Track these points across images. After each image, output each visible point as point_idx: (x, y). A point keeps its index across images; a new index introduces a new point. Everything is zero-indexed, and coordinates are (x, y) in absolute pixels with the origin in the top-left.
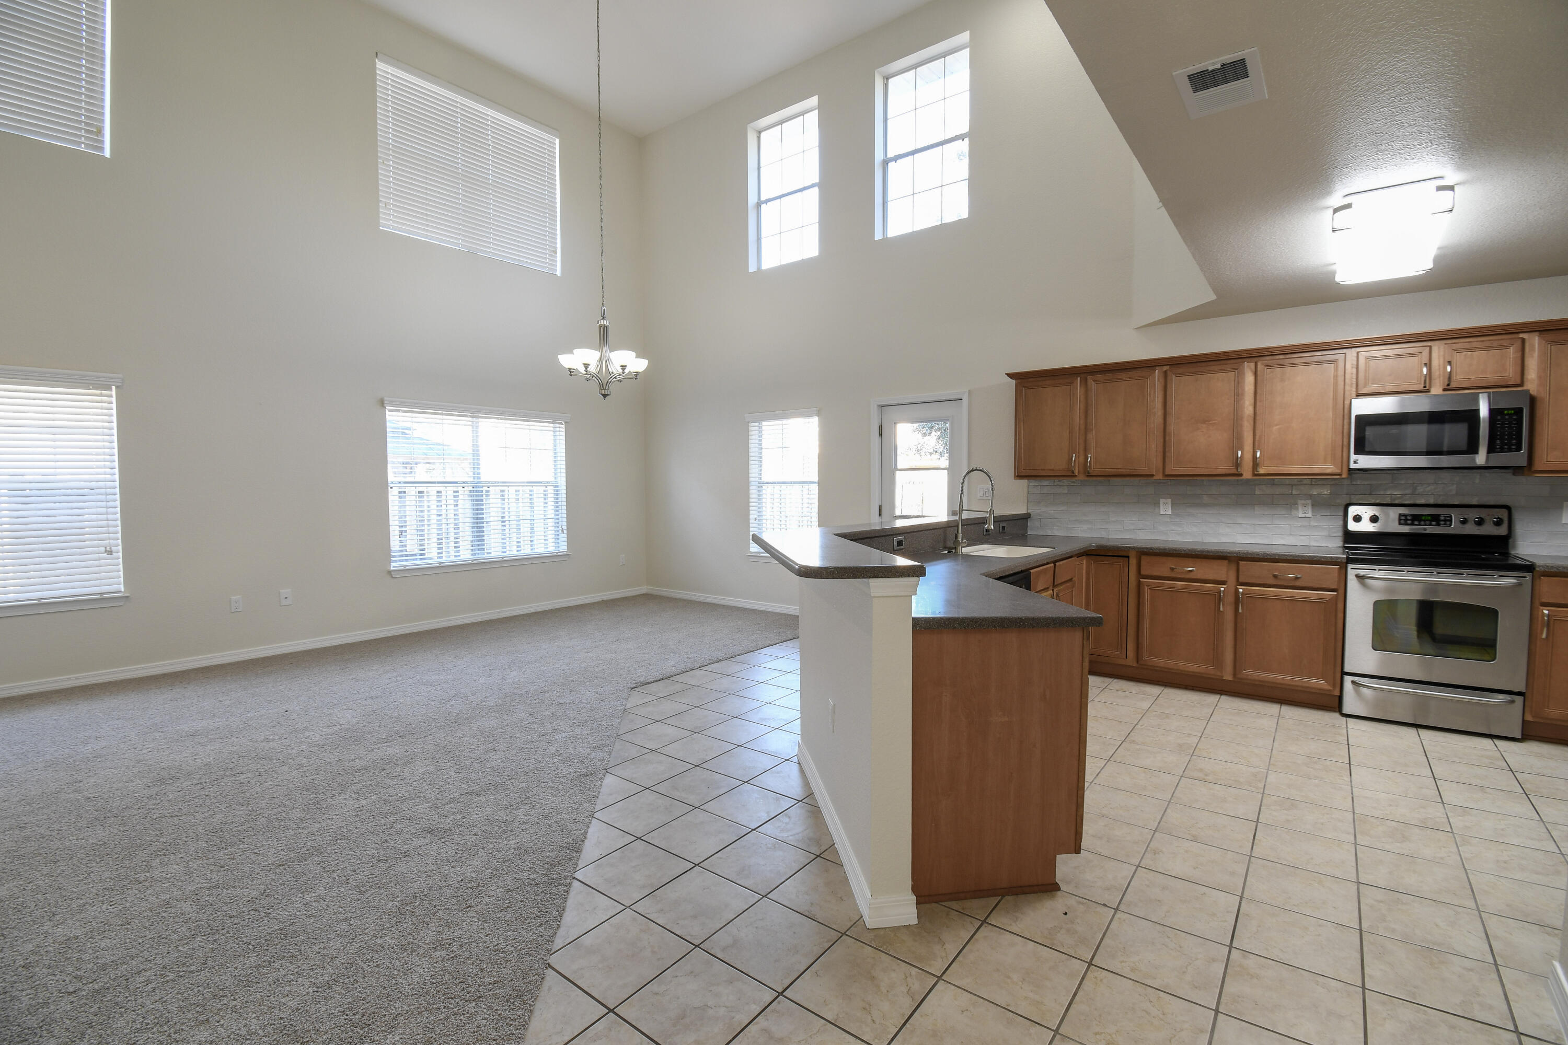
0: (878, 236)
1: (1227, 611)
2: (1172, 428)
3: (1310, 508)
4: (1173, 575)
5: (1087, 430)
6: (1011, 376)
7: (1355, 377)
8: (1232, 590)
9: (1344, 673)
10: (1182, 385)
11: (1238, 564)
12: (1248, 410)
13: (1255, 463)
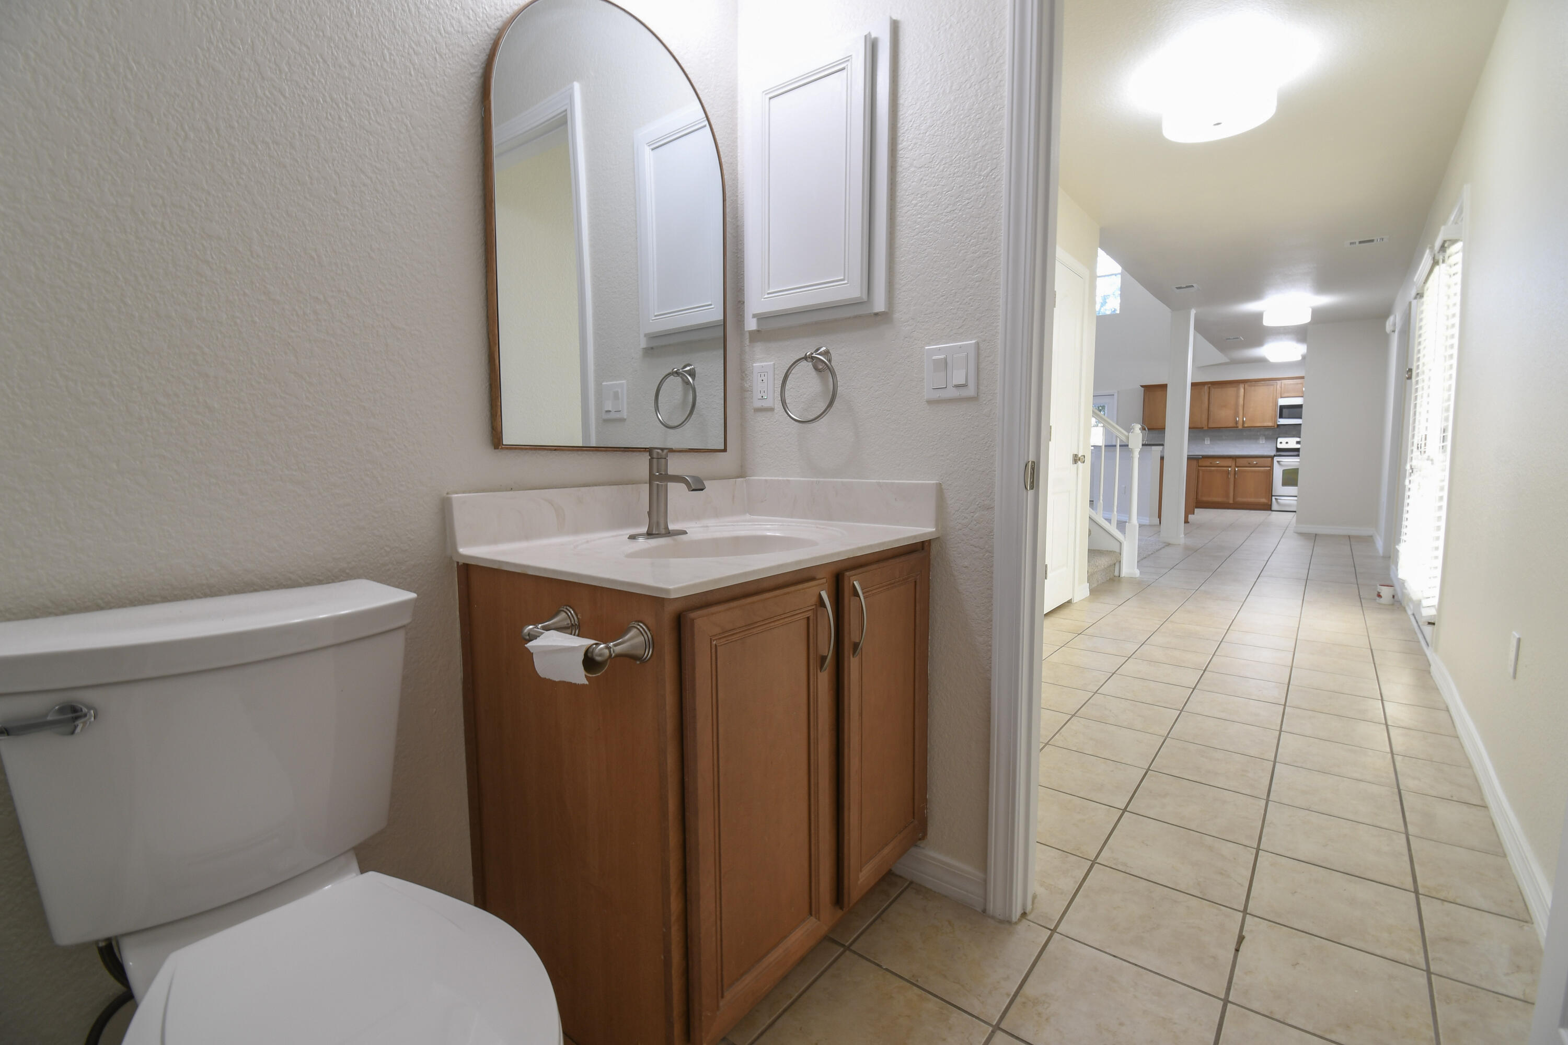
1: (1231, 477)
2: (1211, 409)
3: (1264, 439)
4: (1211, 465)
6: (1142, 386)
7: (1280, 391)
8: (1233, 469)
9: (1272, 496)
10: (1215, 392)
11: (1236, 460)
12: (1241, 402)
13: (1243, 423)
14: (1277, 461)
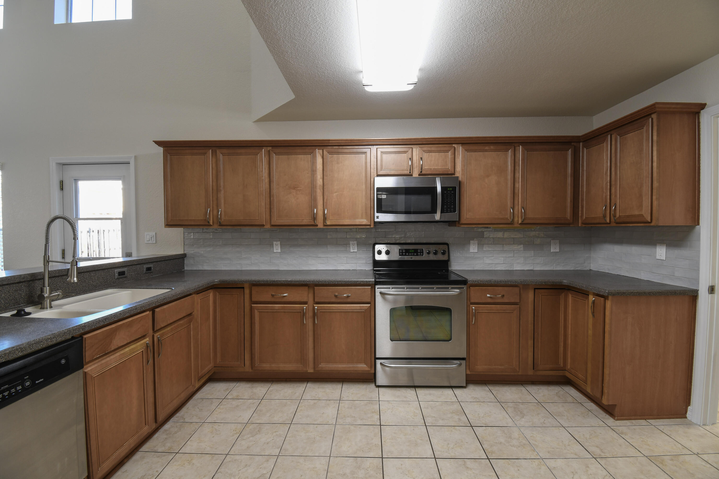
1: (309, 323)
2: (274, 191)
3: (356, 247)
4: (275, 300)
5: (218, 190)
6: (159, 143)
8: (311, 308)
9: (376, 359)
11: (314, 289)
12: (319, 182)
13: (325, 219)
14: (381, 293)
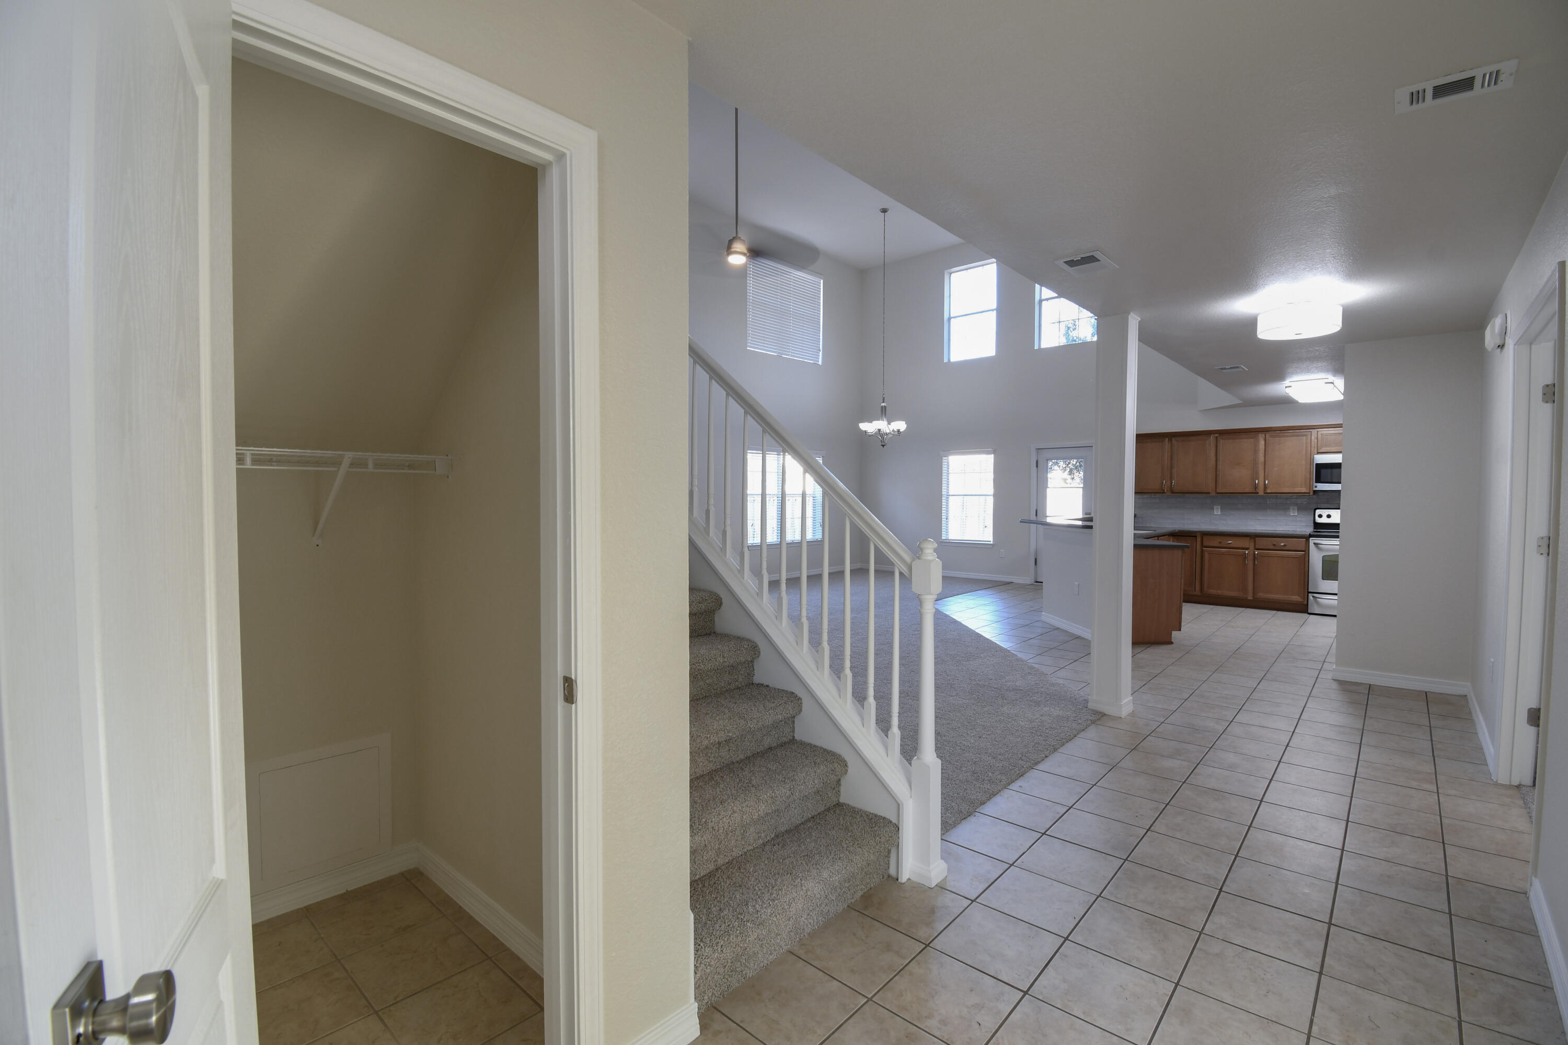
0: (1036, 347)
1: (1250, 563)
2: (1220, 467)
3: (1296, 511)
4: (1221, 545)
5: (1172, 467)
7: (1316, 443)
8: (1252, 552)
9: (1309, 592)
10: (1227, 445)
11: (1255, 539)
12: (1261, 459)
13: (1265, 487)
14: (1314, 544)
